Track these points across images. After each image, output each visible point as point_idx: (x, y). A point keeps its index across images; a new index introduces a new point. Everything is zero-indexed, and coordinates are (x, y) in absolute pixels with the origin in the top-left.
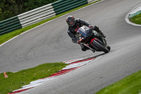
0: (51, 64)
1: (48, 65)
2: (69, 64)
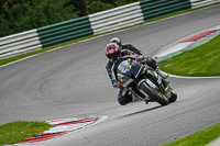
0: (27, 123)
1: (23, 124)
2: (55, 126)
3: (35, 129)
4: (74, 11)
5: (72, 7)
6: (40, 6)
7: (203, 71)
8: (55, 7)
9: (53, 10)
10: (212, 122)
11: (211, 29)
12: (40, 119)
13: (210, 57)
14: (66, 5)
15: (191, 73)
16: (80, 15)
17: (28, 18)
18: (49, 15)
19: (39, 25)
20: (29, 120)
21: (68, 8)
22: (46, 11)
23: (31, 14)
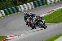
3: (3, 38)
4: (14, 5)
5: (13, 4)
6: (4, 3)
7: (51, 22)
8: (9, 4)
9: (8, 5)
10: (53, 36)
11: (53, 10)
12: (4, 35)
13: (52, 18)
14: (12, 3)
15: (47, 22)
16: (16, 6)
17: (1, 7)
18: (7, 6)
19: (4, 9)
20: (1, 35)
21: (12, 4)
22: (6, 5)
23: (2, 6)
